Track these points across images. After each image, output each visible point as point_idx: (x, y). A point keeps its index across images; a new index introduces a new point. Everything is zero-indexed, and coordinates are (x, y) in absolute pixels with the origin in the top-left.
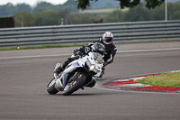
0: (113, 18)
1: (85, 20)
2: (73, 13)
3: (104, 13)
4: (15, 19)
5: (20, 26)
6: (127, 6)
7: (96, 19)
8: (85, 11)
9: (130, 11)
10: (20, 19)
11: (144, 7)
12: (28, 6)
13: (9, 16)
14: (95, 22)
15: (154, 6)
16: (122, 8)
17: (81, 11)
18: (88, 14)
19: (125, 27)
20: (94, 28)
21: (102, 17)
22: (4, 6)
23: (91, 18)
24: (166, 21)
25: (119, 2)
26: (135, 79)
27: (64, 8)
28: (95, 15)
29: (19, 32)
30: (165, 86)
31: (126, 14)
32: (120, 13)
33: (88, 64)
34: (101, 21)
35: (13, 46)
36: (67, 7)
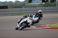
0: (40, 6)
1: (31, 6)
2: (27, 4)
3: (37, 4)
4: (8, 6)
5: (10, 8)
6: (44, 2)
7: (34, 6)
8: (31, 4)
9: (45, 4)
10: (10, 6)
11: (50, 2)
12: (12, 2)
13: (6, 5)
15: (53, 2)
16: (43, 3)
17: (29, 4)
18: (32, 5)
19: (44, 9)
21: (36, 5)
23: (32, 6)
24: (57, 7)
25: (42, 1)
26: (47, 25)
27: (24, 3)
28: (34, 5)
29: (9, 10)
30: (56, 27)
31: (44, 4)
32: (42, 4)
33: (27, 20)
34: (36, 7)
35: (7, 15)
36: (25, 2)
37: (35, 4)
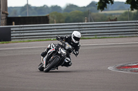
1: (103, 19)
2: (94, 14)
3: (118, 14)
4: (50, 18)
7: (111, 18)
8: (103, 12)
10: (54, 18)
12: (59, 7)
13: (45, 15)
14: (111, 21)
16: (132, 10)
17: (100, 12)
19: (134, 24)
20: (110, 25)
21: (116, 16)
22: (41, 7)
23: (108, 17)
27: (87, 9)
28: (111, 15)
31: (134, 14)
32: (130, 14)
34: (116, 20)
36: (90, 8)
37: (115, 14)
